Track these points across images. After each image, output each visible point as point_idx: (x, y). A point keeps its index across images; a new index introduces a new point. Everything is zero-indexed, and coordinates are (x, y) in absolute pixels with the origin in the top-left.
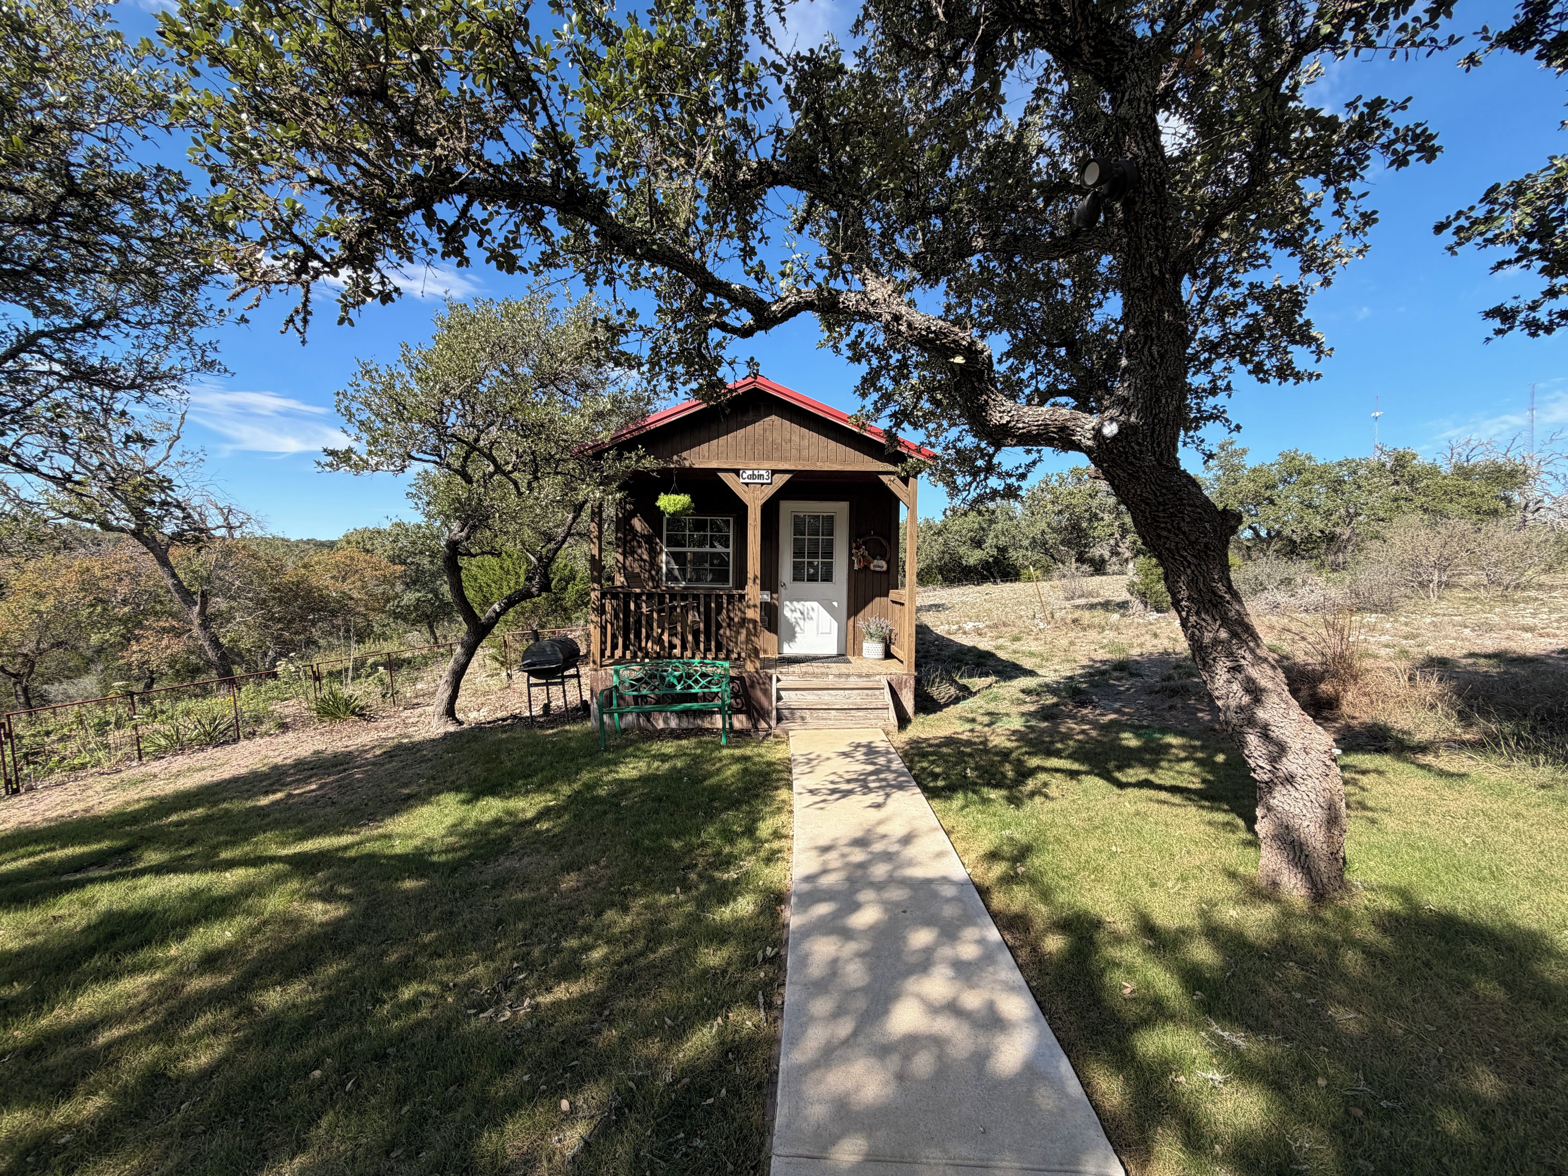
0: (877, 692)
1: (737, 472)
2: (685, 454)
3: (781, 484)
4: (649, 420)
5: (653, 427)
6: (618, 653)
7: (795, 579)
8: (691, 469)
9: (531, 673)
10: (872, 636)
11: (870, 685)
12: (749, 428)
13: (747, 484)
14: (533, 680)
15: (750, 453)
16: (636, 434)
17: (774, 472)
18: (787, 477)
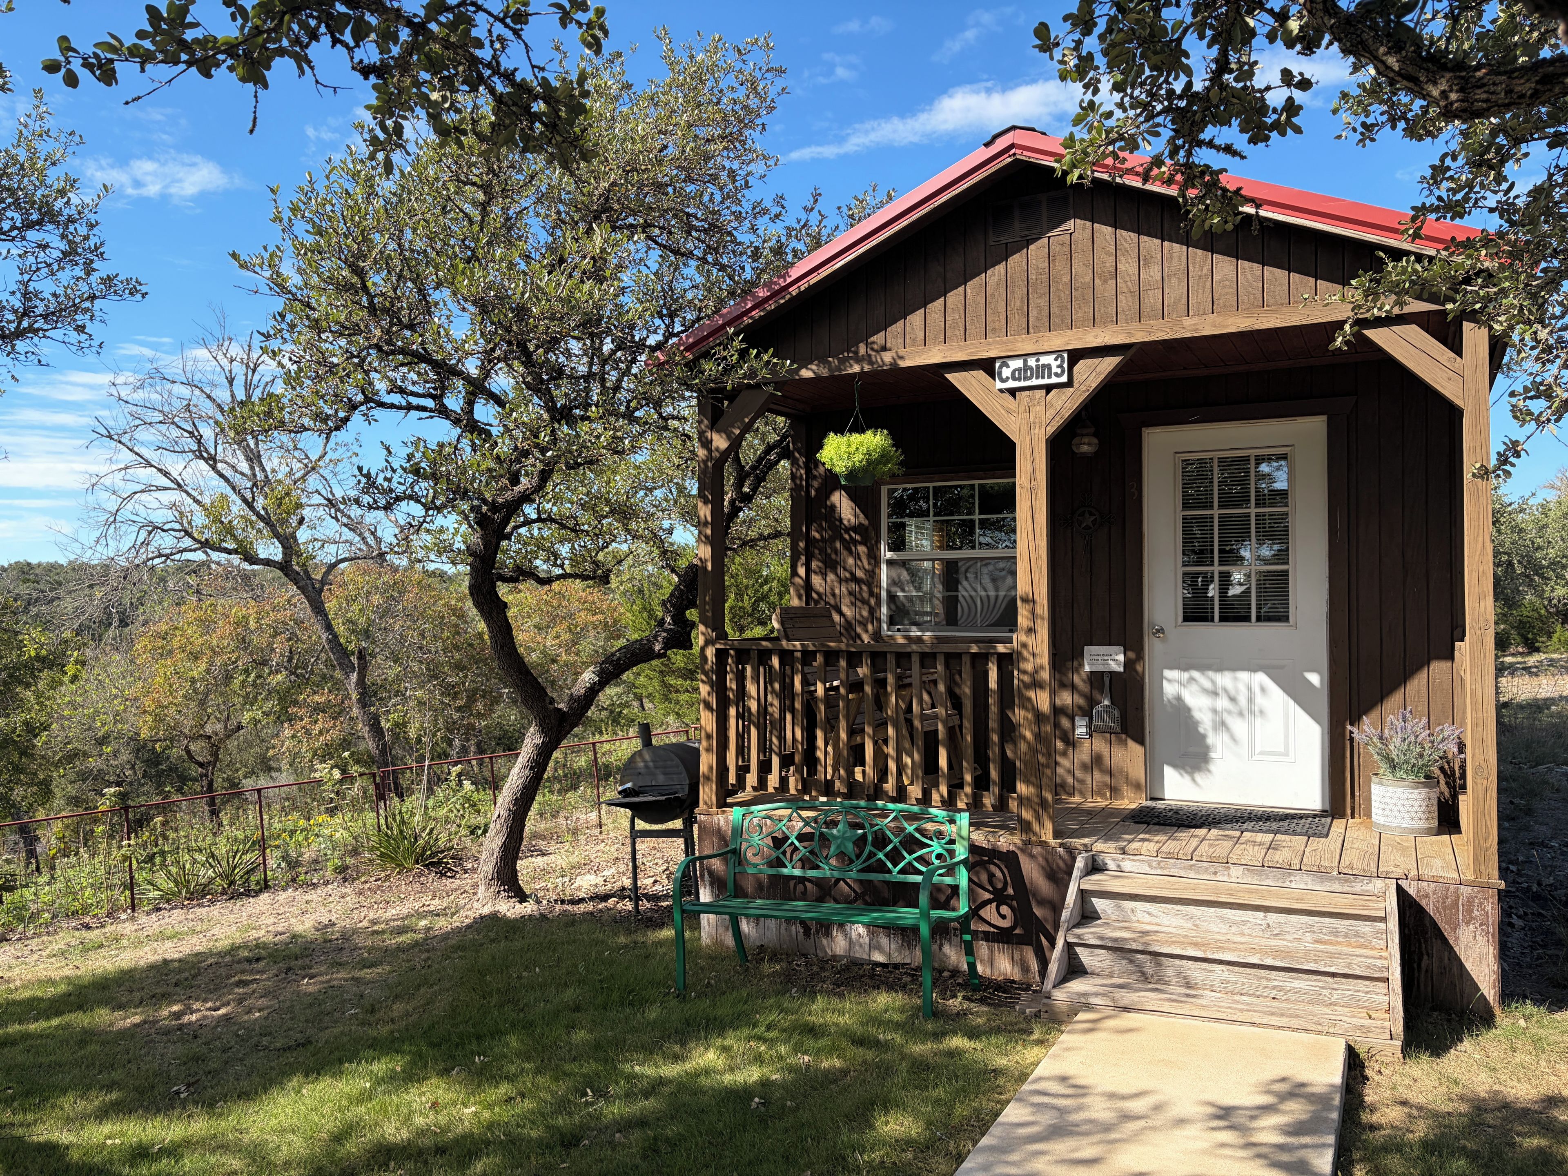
0: (1366, 927)
1: (988, 366)
2: (878, 339)
3: (1094, 382)
4: (795, 273)
5: (803, 285)
6: (773, 780)
7: (1188, 618)
8: (895, 370)
9: (639, 810)
10: (1393, 766)
11: (1341, 904)
12: (1016, 260)
13: (1013, 392)
14: (640, 825)
15: (1017, 319)
16: (771, 306)
17: (1075, 356)
18: (1109, 363)
